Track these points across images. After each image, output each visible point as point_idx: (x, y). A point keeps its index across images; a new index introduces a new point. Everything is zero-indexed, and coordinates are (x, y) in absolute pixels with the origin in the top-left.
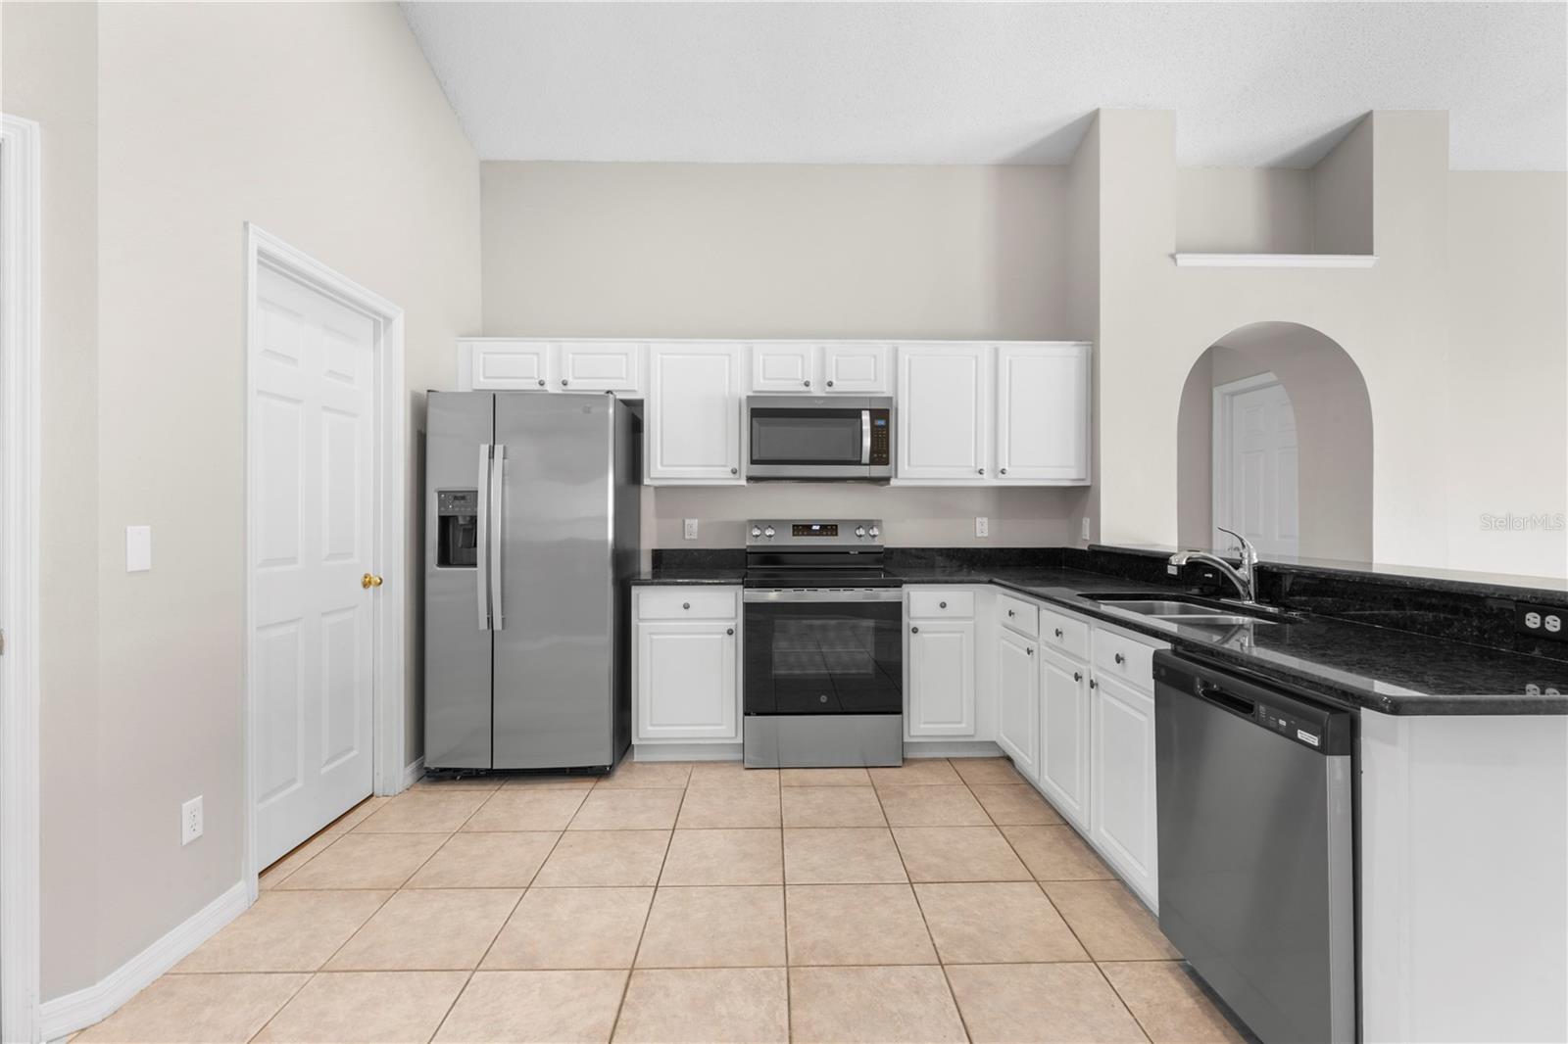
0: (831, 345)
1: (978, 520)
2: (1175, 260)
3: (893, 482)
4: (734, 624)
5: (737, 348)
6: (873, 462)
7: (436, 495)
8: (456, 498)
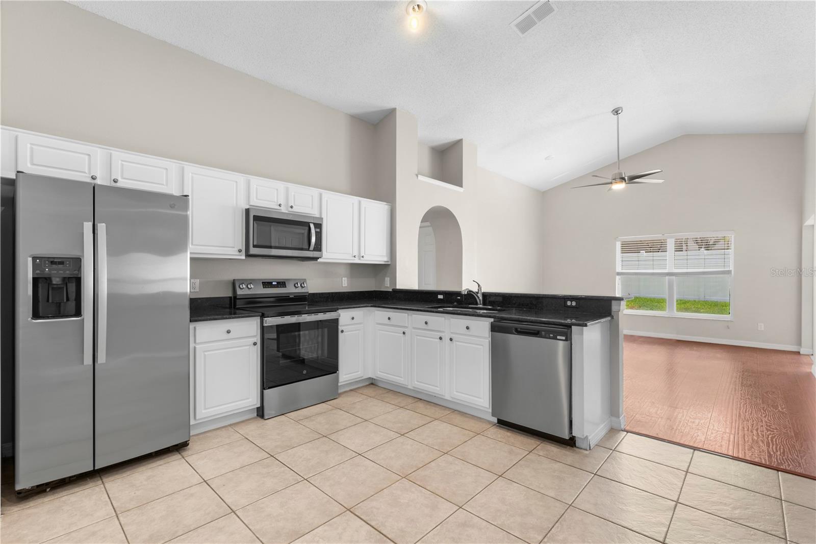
0: (290, 185)
1: (343, 279)
2: (417, 176)
3: (319, 260)
4: (256, 339)
5: (241, 178)
6: (315, 250)
7: (30, 260)
8: (52, 263)
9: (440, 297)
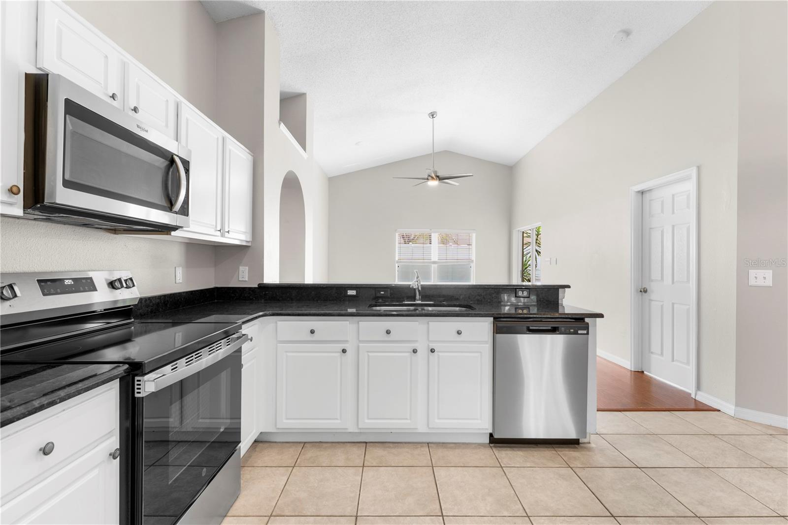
1: (177, 269)
2: (280, 124)
3: (175, 232)
6: (180, 211)
9: (352, 292)
